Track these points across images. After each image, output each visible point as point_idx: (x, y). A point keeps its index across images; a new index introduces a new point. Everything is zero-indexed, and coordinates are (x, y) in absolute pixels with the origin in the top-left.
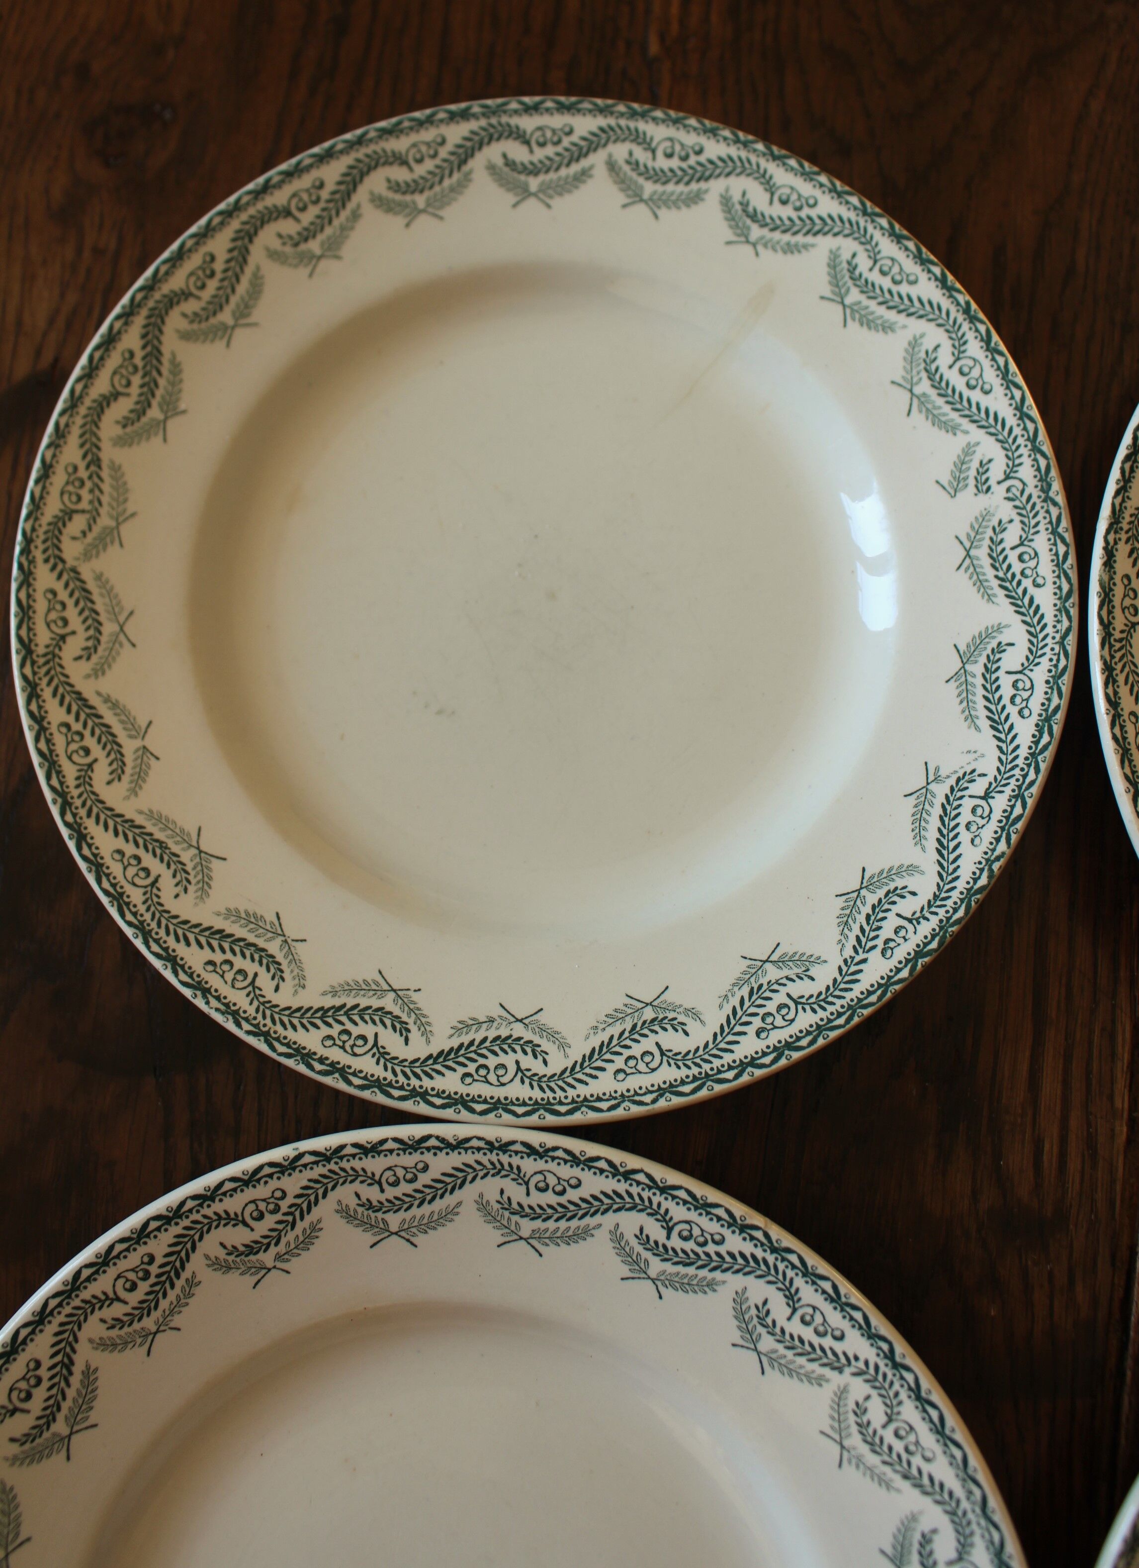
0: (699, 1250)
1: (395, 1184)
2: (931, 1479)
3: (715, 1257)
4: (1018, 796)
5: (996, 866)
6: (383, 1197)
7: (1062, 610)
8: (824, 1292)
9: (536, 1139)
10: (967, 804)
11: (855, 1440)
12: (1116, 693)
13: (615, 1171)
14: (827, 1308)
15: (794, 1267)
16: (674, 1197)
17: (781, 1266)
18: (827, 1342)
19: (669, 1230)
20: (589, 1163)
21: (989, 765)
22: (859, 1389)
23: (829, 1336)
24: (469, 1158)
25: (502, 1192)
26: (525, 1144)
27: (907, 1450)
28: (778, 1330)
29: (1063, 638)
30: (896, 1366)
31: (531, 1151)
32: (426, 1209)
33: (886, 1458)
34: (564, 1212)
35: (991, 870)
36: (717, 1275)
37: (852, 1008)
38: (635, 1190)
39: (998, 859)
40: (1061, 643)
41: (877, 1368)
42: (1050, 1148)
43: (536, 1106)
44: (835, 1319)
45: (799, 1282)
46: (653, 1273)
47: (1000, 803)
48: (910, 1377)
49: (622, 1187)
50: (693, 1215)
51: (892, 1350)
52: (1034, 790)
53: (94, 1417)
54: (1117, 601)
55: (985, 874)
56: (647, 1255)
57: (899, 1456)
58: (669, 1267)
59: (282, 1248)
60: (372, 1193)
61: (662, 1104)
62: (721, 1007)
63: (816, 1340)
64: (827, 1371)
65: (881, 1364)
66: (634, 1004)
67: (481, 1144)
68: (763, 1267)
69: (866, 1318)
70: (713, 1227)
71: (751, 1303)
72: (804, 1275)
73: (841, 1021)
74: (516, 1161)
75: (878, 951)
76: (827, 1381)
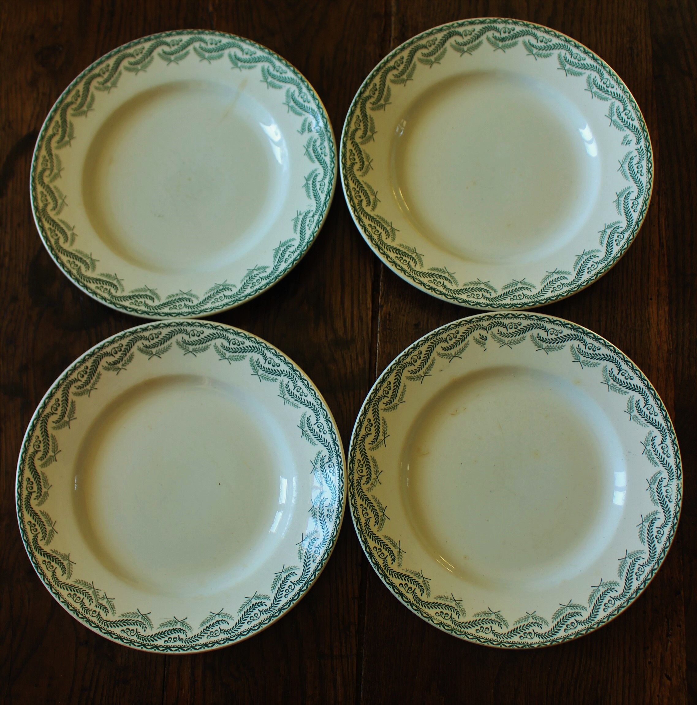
0: (238, 347)
1: (153, 339)
2: (307, 401)
3: (243, 349)
4: (321, 215)
5: (315, 235)
6: (150, 344)
7: (332, 162)
8: (273, 353)
9: (190, 321)
10: (308, 219)
11: (287, 396)
12: (348, 183)
13: (213, 327)
14: (274, 357)
15: (264, 347)
16: (229, 332)
17: (260, 348)
18: (276, 368)
19: (229, 342)
20: (205, 326)
21: (314, 208)
22: (286, 380)
23: (276, 366)
24: (172, 329)
25: (183, 338)
26: (187, 323)
27: (300, 395)
28: (262, 367)
29: (333, 169)
30: (294, 371)
31: (189, 324)
32: (163, 346)
33: (296, 399)
34: (201, 342)
35: (314, 236)
36: (244, 354)
37: (276, 277)
38: (218, 332)
39: (315, 232)
40: (332, 171)
41: (289, 372)
42: (348, 321)
43: (190, 313)
44: (277, 361)
45: (266, 351)
46: (227, 357)
47: (316, 217)
48: (298, 373)
49: (215, 331)
50: (235, 337)
51: (292, 366)
52: (325, 212)
53: (75, 416)
54: (348, 157)
55: (312, 237)
56: (225, 351)
57: (299, 397)
58: (231, 354)
59: (123, 362)
60: (147, 343)
61: (225, 308)
62: (241, 283)
63: (273, 368)
64: (277, 377)
65: (290, 371)
66: (217, 286)
67: (175, 324)
68: (256, 349)
69: (284, 358)
70: (241, 339)
71: (254, 361)
72: (267, 349)
73: (273, 281)
74: (185, 328)
75: (284, 262)
76: (278, 380)
